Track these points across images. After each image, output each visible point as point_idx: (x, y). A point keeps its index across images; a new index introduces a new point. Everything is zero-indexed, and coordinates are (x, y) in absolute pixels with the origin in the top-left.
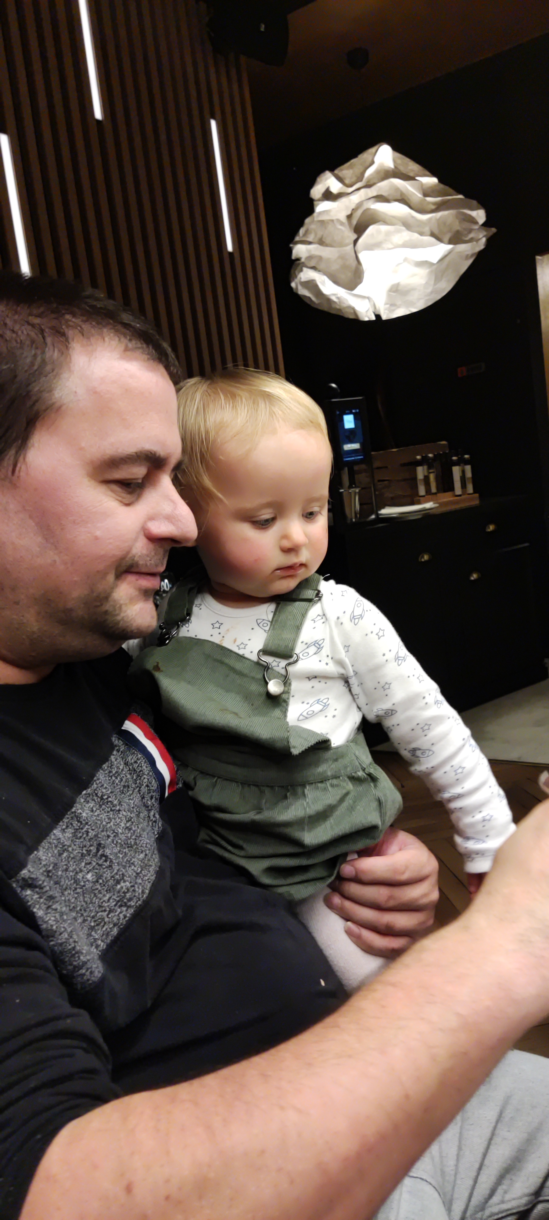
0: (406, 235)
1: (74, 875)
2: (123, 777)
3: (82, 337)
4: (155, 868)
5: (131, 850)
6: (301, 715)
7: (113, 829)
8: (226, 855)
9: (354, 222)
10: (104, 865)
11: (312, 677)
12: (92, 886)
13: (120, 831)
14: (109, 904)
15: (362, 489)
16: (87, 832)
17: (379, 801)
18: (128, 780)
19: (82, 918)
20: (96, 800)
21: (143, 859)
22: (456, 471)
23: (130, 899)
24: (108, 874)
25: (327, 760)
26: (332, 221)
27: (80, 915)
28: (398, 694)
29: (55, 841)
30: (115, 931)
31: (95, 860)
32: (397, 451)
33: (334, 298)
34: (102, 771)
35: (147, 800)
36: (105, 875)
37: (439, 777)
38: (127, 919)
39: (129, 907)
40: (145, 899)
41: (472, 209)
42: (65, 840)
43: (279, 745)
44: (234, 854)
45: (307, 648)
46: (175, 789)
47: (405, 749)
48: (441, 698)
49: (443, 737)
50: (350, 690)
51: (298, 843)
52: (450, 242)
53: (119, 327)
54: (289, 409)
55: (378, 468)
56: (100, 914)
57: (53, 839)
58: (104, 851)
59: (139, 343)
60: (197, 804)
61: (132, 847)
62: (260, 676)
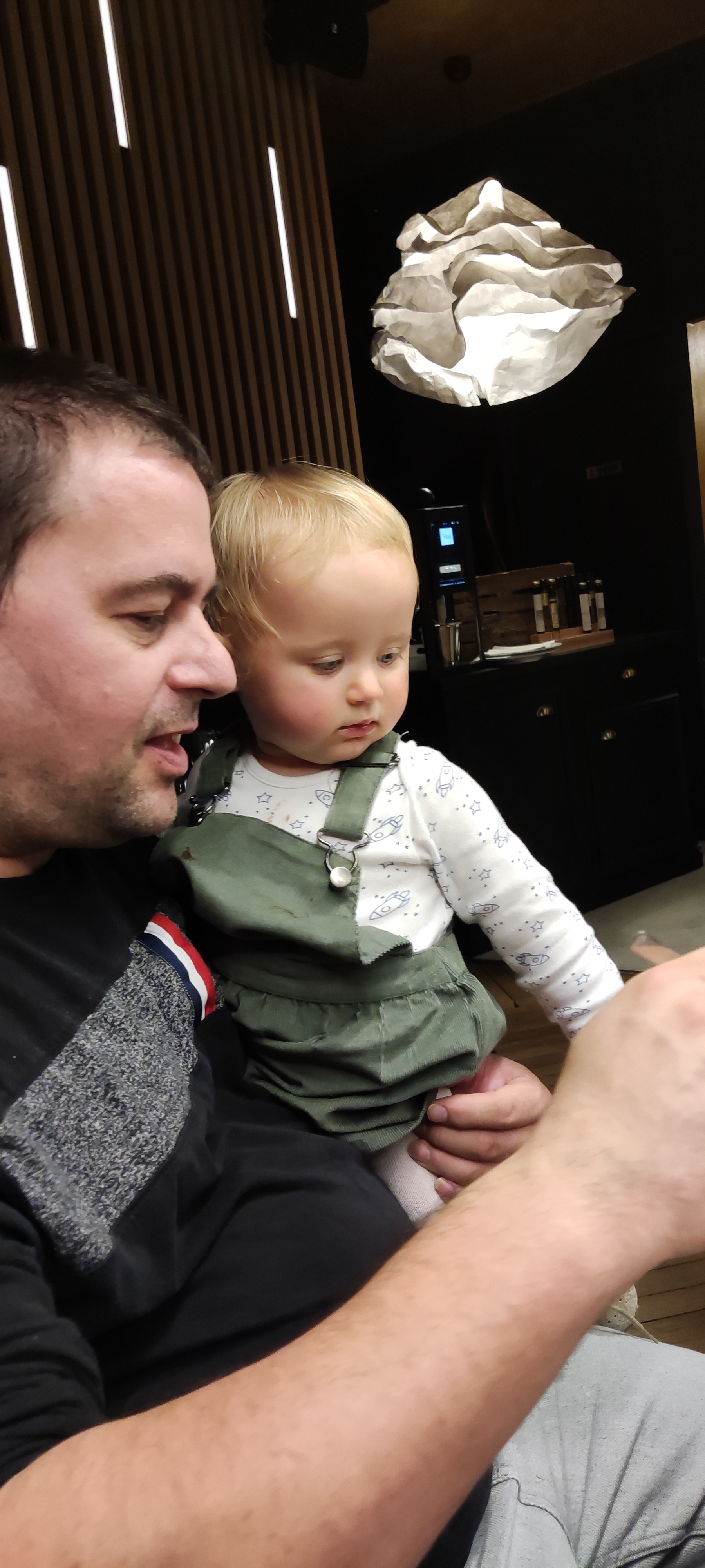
0: (520, 297)
1: (77, 1124)
2: (142, 996)
3: (84, 428)
4: (183, 1112)
5: (152, 1091)
6: (374, 912)
7: (129, 1063)
8: (281, 1094)
9: (453, 279)
10: (115, 1112)
11: (389, 864)
12: (101, 1138)
13: (137, 1065)
14: (122, 1160)
15: (464, 623)
16: (93, 1069)
17: (475, 1019)
18: (149, 1000)
19: (87, 1180)
20: (105, 1027)
21: (167, 1102)
22: (585, 600)
23: (150, 1154)
24: (119, 1124)
25: (406, 970)
26: (425, 278)
27: (83, 1176)
28: (500, 886)
29: (49, 1081)
30: (132, 1195)
31: (103, 1106)
32: (509, 574)
33: (427, 378)
34: (113, 989)
35: (178, 1024)
36: (115, 1124)
37: (556, 989)
38: (147, 1179)
39: (147, 1164)
40: (170, 1153)
41: (605, 263)
42: (63, 1079)
43: (345, 952)
44: (290, 1093)
45: (381, 826)
46: (214, 1010)
47: (512, 956)
48: (555, 888)
49: (558, 939)
50: (437, 881)
51: (372, 1077)
52: (576, 306)
53: (133, 413)
54: (366, 521)
55: (484, 597)
56: (112, 1172)
57: (48, 1079)
58: (114, 1093)
59: (159, 435)
60: (242, 1030)
61: (153, 1086)
62: (320, 863)
